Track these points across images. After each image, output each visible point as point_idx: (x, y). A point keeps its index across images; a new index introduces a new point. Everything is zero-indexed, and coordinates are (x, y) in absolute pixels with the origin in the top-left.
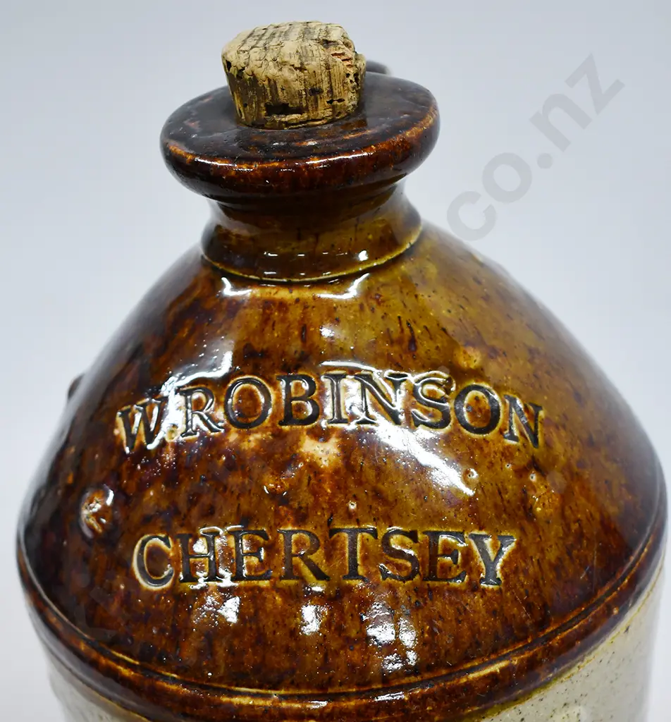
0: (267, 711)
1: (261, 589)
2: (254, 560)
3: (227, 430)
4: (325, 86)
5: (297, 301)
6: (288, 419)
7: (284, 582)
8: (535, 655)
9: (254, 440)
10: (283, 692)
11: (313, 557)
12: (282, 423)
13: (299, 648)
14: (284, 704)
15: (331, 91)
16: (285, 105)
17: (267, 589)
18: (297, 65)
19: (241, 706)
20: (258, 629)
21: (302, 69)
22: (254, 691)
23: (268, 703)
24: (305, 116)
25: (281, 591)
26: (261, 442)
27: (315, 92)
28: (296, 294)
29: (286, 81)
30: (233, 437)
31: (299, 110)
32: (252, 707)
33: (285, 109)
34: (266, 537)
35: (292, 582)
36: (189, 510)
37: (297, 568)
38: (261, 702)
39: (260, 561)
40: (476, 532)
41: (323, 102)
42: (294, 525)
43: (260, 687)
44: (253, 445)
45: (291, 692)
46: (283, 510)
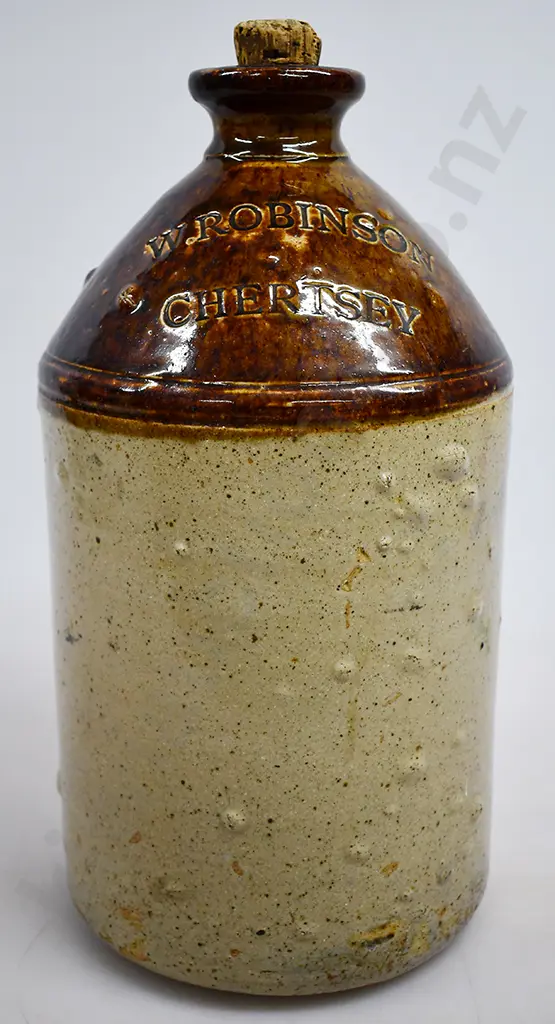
0: (257, 397)
1: (254, 319)
2: (251, 302)
3: (231, 233)
4: (301, 42)
5: (277, 168)
6: (274, 225)
7: (271, 314)
8: (436, 385)
9: (251, 235)
10: (269, 383)
11: (291, 300)
12: (269, 227)
13: (281, 355)
14: (270, 392)
15: (304, 47)
16: (276, 51)
17: (260, 319)
18: (286, 27)
19: (239, 395)
20: (252, 344)
21: (289, 29)
22: (249, 384)
23: (258, 392)
24: (288, 59)
25: (268, 320)
26: (256, 237)
27: (295, 44)
28: (276, 165)
29: (279, 35)
30: (236, 235)
31: (285, 55)
32: (246, 395)
33: (276, 54)
34: (259, 288)
35: (277, 314)
36: (204, 277)
37: (280, 305)
38: (253, 391)
39: (256, 302)
40: (396, 301)
41: (299, 53)
42: (278, 281)
43: (253, 381)
44: (250, 238)
45: (275, 383)
46: (271, 272)
